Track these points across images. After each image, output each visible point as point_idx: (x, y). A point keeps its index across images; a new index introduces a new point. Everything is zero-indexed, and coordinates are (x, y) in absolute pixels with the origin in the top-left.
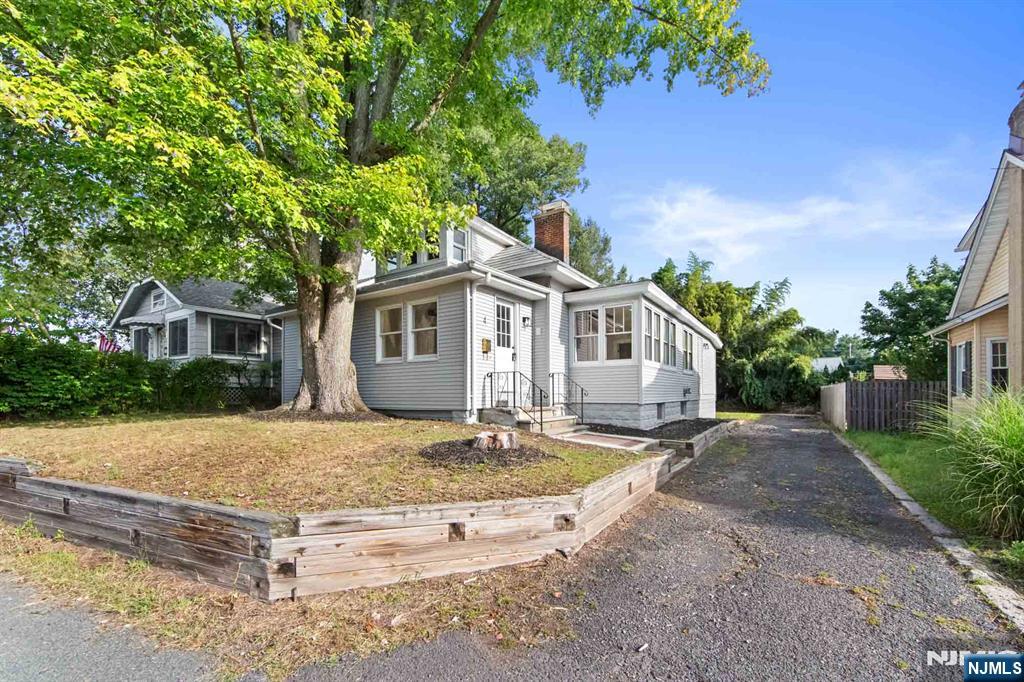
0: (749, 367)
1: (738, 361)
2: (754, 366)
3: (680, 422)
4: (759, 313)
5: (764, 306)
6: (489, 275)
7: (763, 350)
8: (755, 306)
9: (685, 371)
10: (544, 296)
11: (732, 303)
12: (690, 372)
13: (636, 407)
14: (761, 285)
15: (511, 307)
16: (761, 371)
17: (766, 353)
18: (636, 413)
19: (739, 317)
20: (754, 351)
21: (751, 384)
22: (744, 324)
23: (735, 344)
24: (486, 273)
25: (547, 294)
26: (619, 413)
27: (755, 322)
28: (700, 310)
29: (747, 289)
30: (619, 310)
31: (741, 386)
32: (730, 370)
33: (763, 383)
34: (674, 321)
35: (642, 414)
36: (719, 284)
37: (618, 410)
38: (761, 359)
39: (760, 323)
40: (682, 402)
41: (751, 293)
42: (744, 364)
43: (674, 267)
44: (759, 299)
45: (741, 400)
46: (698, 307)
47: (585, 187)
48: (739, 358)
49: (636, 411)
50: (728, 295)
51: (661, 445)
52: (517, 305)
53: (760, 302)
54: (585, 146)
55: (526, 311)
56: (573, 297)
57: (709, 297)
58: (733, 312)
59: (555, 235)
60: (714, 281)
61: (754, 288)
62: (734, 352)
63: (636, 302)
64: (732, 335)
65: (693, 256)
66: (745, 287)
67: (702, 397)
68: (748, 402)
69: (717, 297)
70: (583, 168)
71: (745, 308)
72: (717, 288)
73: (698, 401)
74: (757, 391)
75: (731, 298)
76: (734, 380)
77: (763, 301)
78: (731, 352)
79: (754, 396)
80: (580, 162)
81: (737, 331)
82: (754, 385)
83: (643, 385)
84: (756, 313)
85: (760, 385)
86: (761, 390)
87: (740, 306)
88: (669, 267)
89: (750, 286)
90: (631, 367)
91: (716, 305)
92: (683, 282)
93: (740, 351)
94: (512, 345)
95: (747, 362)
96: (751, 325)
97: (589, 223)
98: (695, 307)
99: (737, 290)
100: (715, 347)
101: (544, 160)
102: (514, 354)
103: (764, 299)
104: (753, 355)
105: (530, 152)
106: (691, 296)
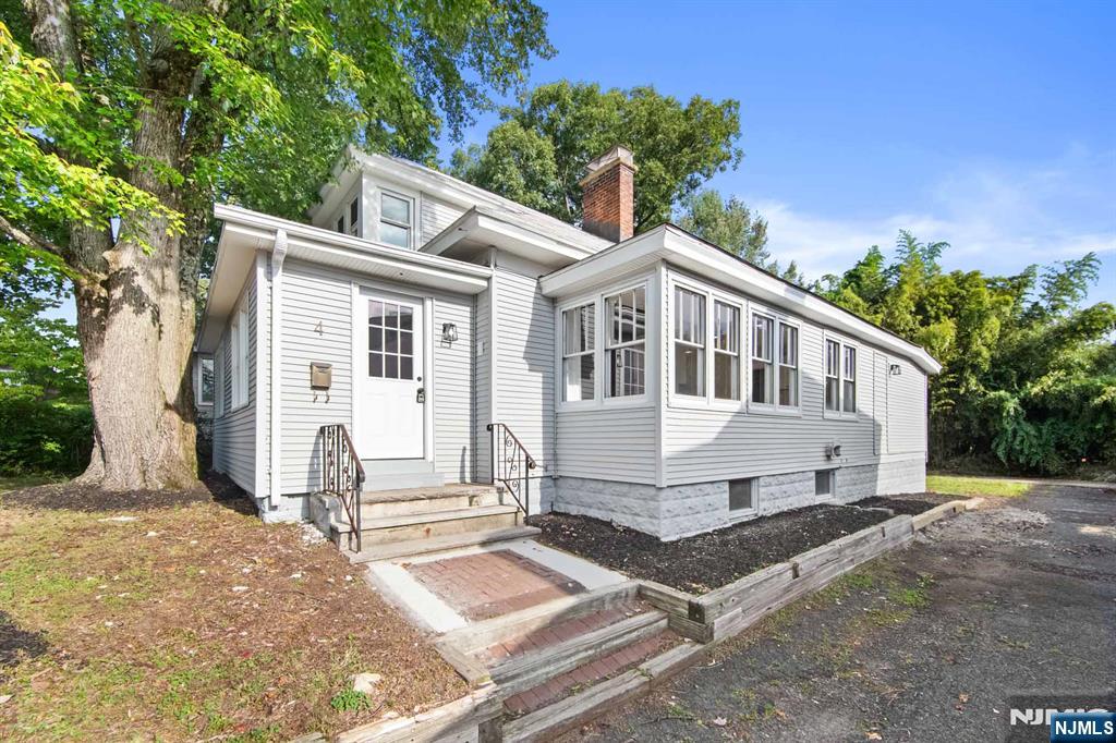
0: (1012, 405)
1: (992, 394)
2: (1024, 402)
3: (810, 508)
4: (1036, 313)
5: (1044, 304)
6: (282, 235)
7: (1040, 376)
8: (1026, 306)
9: (829, 414)
10: (484, 283)
11: (980, 303)
12: (850, 416)
13: (652, 492)
14: (1039, 271)
15: (417, 310)
16: (1035, 410)
17: (1047, 381)
18: (652, 504)
19: (994, 323)
20: (1023, 378)
21: (1015, 432)
22: (1002, 335)
23: (986, 367)
24: (274, 232)
25: (488, 279)
26: (625, 501)
27: (1026, 331)
28: (920, 317)
29: (1011, 279)
31: (997, 433)
32: (976, 410)
33: (1039, 431)
34: (792, 321)
35: (665, 506)
36: (955, 275)
37: (625, 495)
38: (1036, 390)
39: (1039, 331)
40: (818, 473)
41: (1019, 284)
42: (1001, 400)
43: (881, 257)
44: (1034, 294)
45: (996, 456)
46: (917, 313)
47: (738, 161)
48: (995, 389)
49: (653, 499)
50: (973, 290)
51: (640, 594)
52: (428, 303)
53: (1034, 299)
54: (738, 103)
55: (460, 314)
57: (936, 297)
58: (982, 316)
59: (609, 203)
60: (946, 272)
61: (1024, 276)
62: (984, 380)
63: (651, 277)
64: (978, 354)
65: (907, 237)
66: (1007, 276)
67: (883, 459)
68: (1009, 460)
69: (952, 296)
70: (738, 136)
71: (1007, 310)
72: (952, 282)
73: (874, 467)
74: (1027, 444)
75: (978, 294)
76: (983, 423)
77: (1043, 297)
78: (980, 380)
79: (1022, 451)
80: (730, 129)
81: (988, 346)
82: (1021, 433)
83: (663, 454)
84: (1029, 316)
85: (1033, 432)
86: (1035, 441)
87: (996, 307)
88: (874, 257)
89: (1018, 274)
90: (641, 409)
91: (951, 307)
92: (894, 279)
93: (995, 379)
94: (417, 371)
95: (1008, 395)
96: (1017, 336)
97: (733, 204)
98: (911, 312)
99: (992, 282)
100: (924, 371)
101: (674, 130)
102: (420, 391)
103: (1045, 293)
104: (1021, 383)
105: (655, 124)
106: (905, 297)
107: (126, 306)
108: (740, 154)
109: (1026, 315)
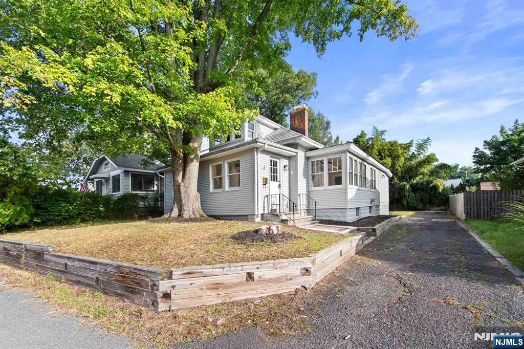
0: (408, 187)
1: (402, 183)
2: (411, 185)
3: (369, 217)
4: (413, 156)
5: (416, 153)
6: (266, 145)
7: (415, 177)
8: (411, 153)
9: (371, 190)
10: (295, 154)
11: (398, 152)
12: (374, 191)
13: (344, 210)
14: (415, 142)
15: (278, 161)
16: (414, 188)
17: (418, 179)
18: (344, 213)
19: (402, 159)
20: (411, 178)
21: (409, 196)
22: (405, 163)
23: (400, 174)
24: (264, 144)
25: (296, 153)
26: (335, 214)
27: (411, 162)
28: (379, 157)
29: (406, 144)
30: (334, 160)
31: (403, 196)
32: (397, 189)
33: (415, 195)
34: (365, 163)
35: (348, 213)
36: (390, 142)
37: (335, 212)
38: (415, 182)
39: (414, 162)
40: (370, 207)
41: (407, 146)
42: (405, 185)
43: (365, 134)
44: (413, 149)
45: (403, 204)
46: (379, 155)
48: (403, 181)
50: (395, 148)
51: (358, 230)
52: (281, 159)
53: (413, 151)
54: (317, 74)
55: (286, 162)
56: (310, 154)
57: (384, 150)
58: (399, 157)
59: (300, 122)
60: (388, 141)
61: (410, 143)
62: (399, 179)
63: (344, 155)
64: (397, 170)
65: (375, 128)
66: (405, 143)
67: (381, 204)
68: (407, 205)
69: (389, 149)
70: (316, 85)
71: (405, 155)
72: (389, 145)
73: (379, 206)
74: (412, 200)
75: (397, 149)
76: (399, 194)
77: (415, 150)
78: (397, 179)
79: (411, 202)
80: (314, 83)
81: (400, 167)
82: (410, 196)
83: (348, 199)
84: (411, 157)
85: (414, 196)
86: (415, 199)
87: (402, 154)
88: (363, 135)
89: (408, 142)
90: (342, 189)
91: (389, 153)
92: (370, 142)
93: (402, 178)
94: (278, 180)
95: (406, 184)
96: (408, 164)
97: (319, 114)
98: (377, 155)
99: (401, 145)
100: (388, 176)
101: (295, 83)
102: (279, 185)
103: (416, 149)
104: (410, 180)
105: (287, 79)
106: (375, 150)
107: (195, 161)
108: (317, 93)
109: (411, 156)
